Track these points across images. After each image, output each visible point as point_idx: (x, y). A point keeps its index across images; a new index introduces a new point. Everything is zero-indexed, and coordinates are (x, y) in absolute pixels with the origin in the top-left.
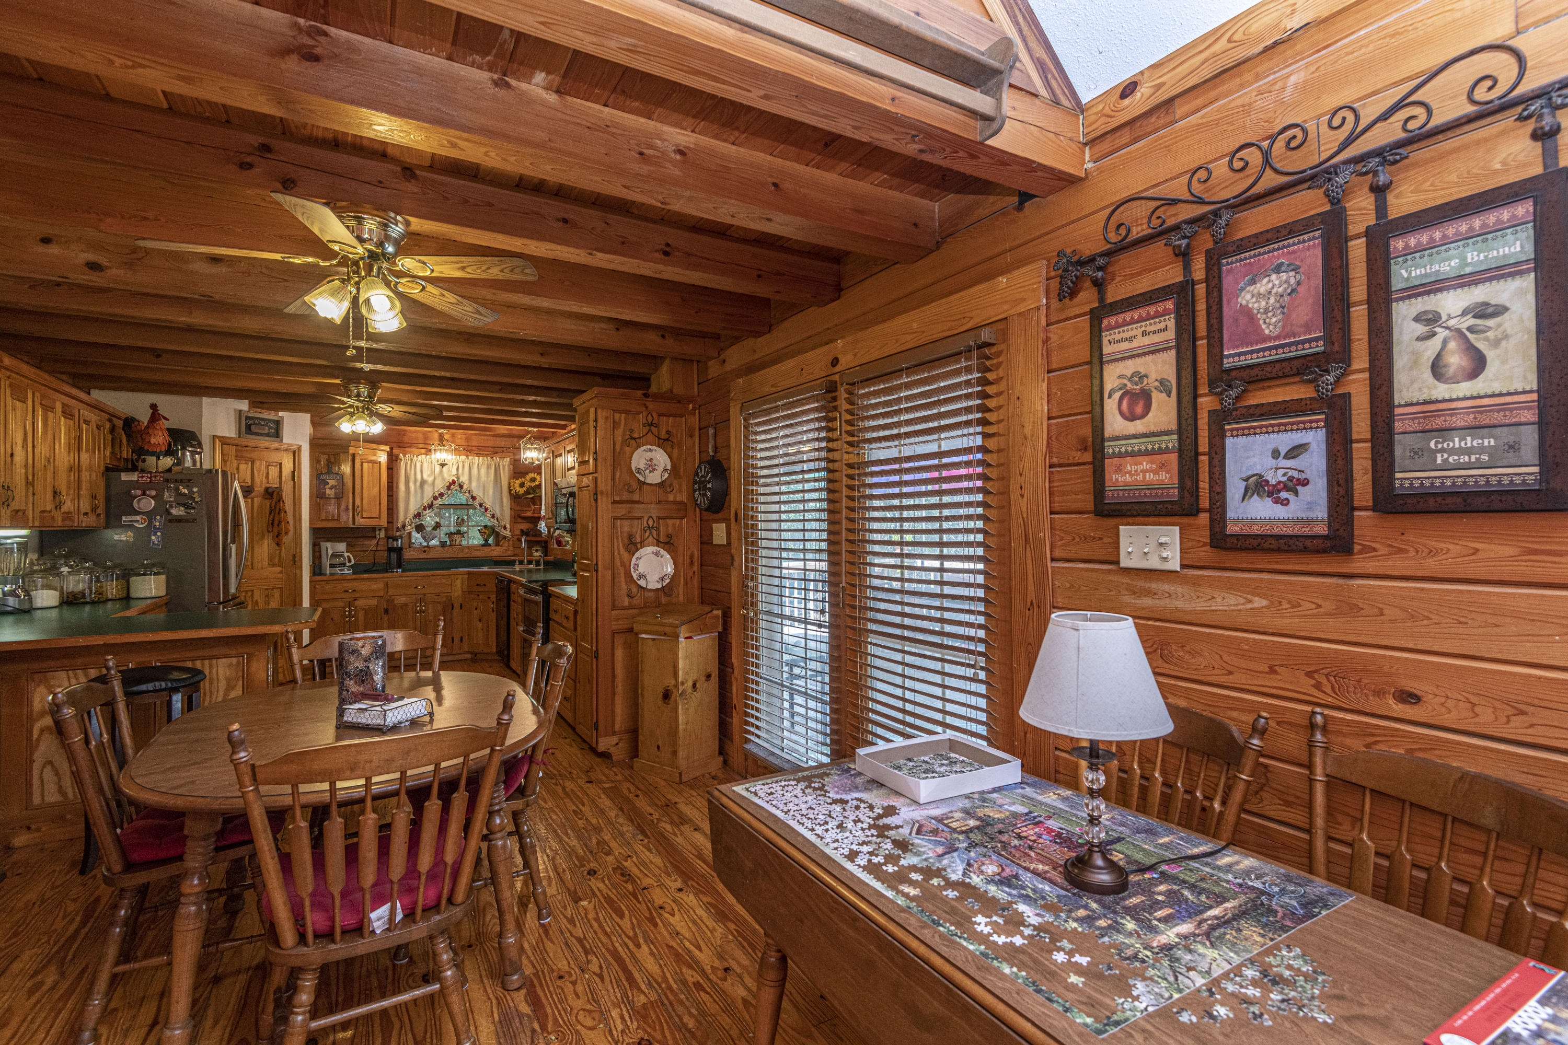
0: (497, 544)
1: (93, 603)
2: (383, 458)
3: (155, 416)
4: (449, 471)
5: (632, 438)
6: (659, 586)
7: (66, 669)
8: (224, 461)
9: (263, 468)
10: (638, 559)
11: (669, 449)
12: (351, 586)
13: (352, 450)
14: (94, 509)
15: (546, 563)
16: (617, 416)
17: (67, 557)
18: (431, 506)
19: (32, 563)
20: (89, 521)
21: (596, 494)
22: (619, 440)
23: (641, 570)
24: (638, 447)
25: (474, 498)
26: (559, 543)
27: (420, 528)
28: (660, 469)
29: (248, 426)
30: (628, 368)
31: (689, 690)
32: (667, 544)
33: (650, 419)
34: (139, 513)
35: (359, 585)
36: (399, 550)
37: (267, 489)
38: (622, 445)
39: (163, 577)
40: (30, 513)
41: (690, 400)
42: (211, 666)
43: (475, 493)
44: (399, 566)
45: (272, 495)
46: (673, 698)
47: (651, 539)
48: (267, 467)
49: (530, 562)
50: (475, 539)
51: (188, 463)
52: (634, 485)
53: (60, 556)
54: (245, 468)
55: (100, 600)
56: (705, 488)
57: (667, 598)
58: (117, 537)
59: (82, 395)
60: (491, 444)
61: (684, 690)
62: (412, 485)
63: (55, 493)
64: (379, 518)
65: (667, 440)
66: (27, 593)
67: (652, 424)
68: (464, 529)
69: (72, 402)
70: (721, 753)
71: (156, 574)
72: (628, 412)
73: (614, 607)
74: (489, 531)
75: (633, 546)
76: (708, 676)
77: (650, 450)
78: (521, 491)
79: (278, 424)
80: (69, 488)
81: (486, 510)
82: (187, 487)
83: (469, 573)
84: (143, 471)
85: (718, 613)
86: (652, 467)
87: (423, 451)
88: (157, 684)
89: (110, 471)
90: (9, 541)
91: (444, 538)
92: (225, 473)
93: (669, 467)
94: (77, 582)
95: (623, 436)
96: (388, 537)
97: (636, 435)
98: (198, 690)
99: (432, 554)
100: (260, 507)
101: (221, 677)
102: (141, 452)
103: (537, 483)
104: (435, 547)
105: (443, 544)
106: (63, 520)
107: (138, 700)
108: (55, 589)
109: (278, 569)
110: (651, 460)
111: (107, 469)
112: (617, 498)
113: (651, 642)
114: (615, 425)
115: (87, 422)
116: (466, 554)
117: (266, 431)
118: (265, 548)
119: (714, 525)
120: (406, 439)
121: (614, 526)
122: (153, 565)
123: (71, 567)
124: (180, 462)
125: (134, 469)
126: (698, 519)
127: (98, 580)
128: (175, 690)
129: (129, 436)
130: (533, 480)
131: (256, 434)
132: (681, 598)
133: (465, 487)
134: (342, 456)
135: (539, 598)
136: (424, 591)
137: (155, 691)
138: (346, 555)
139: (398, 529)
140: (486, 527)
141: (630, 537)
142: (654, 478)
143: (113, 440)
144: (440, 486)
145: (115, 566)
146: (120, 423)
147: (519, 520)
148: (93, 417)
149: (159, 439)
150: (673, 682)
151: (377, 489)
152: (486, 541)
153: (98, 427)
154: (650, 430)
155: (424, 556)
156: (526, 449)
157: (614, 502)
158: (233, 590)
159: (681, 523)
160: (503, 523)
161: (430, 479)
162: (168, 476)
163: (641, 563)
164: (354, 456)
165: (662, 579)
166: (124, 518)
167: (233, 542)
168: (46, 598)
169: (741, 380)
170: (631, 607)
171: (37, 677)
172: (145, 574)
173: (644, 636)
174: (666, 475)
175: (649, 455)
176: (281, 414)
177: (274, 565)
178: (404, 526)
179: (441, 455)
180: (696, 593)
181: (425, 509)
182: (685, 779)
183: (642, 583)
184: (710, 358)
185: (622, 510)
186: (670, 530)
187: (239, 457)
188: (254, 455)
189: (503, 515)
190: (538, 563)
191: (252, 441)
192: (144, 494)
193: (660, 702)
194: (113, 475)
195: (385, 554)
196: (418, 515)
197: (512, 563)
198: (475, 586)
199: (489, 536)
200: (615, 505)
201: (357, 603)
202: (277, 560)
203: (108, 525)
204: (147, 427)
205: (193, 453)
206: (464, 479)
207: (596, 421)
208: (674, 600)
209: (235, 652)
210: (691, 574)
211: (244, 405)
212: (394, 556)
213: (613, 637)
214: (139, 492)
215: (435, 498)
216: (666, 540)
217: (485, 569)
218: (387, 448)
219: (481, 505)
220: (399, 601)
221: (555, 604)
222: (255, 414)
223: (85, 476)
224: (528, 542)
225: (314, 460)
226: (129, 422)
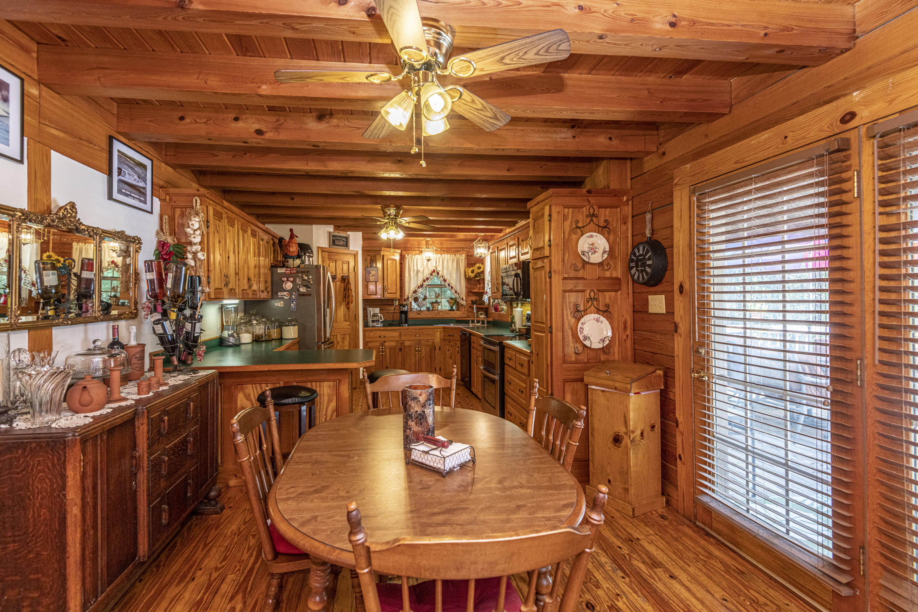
0: (458, 309)
1: (266, 341)
2: (397, 257)
3: (292, 236)
4: (432, 264)
5: (577, 227)
6: (601, 346)
7: (252, 383)
8: (323, 261)
9: (341, 265)
10: (582, 324)
11: (606, 235)
12: (382, 333)
13: (382, 253)
14: (266, 288)
15: (488, 322)
16: (566, 210)
17: (255, 315)
18: (422, 286)
19: (241, 319)
20: (264, 295)
21: (550, 272)
22: (567, 229)
23: (585, 332)
24: (582, 235)
25: (445, 280)
26: (496, 309)
27: (416, 300)
28: (600, 251)
29: (334, 241)
30: (570, 174)
31: (638, 438)
32: (606, 312)
33: (592, 211)
34: (285, 291)
35: (388, 334)
36: (406, 313)
37: (343, 277)
38: (570, 233)
39: (297, 327)
40: (237, 291)
41: (624, 192)
42: (320, 386)
43: (446, 277)
44: (406, 323)
45: (345, 280)
46: (624, 443)
47: (593, 307)
48: (342, 264)
49: (478, 322)
50: (445, 306)
51: (307, 263)
52: (580, 265)
53: (252, 315)
54: (332, 265)
55: (269, 340)
56: (644, 265)
57: (605, 356)
58: (276, 304)
59: (261, 225)
60: (454, 246)
61: (634, 438)
62: (412, 273)
63: (249, 279)
64: (396, 293)
65: (605, 227)
66: (238, 334)
67: (593, 215)
68: (439, 300)
69: (256, 229)
70: (663, 494)
71: (294, 325)
72: (574, 207)
73: (565, 362)
74: (454, 302)
75: (579, 314)
76: (653, 427)
77: (592, 236)
78: (472, 275)
79: (347, 238)
80: (255, 277)
81: (452, 288)
82: (306, 276)
83: (444, 328)
84: (287, 267)
85: (660, 372)
86: (593, 250)
87: (417, 252)
88: (294, 399)
89: (273, 267)
90: (230, 306)
91: (429, 305)
92: (323, 267)
93: (607, 249)
94: (260, 329)
95: (571, 225)
96: (400, 305)
97: (580, 225)
98: (314, 404)
99: (423, 316)
100: (340, 287)
101: (325, 393)
102: (286, 256)
103: (481, 270)
104: (424, 311)
105: (428, 309)
106: (253, 294)
107: (284, 409)
108: (250, 333)
109: (348, 323)
110: (593, 244)
111: (272, 267)
112: (566, 276)
113: (601, 393)
114: (565, 218)
115: (262, 240)
116: (441, 315)
117: (342, 243)
118: (342, 310)
119: (650, 297)
120: (409, 245)
121: (564, 297)
122: (292, 320)
123: (257, 321)
124: (303, 262)
125: (284, 266)
126: (631, 292)
127: (268, 329)
128: (302, 404)
129: (281, 247)
130: (479, 268)
131: (337, 245)
132: (616, 357)
133: (440, 274)
134: (378, 257)
135: (497, 348)
136: (420, 338)
137: (293, 404)
138: (379, 315)
139: (405, 300)
140: (451, 299)
141: (576, 306)
142: (596, 258)
143: (274, 250)
144: (427, 273)
145: (276, 320)
146: (277, 241)
147: (470, 294)
148: (266, 237)
149: (294, 249)
150: (624, 430)
151: (394, 276)
152: (452, 307)
153: (268, 243)
154: (592, 220)
155: (418, 316)
156: (477, 247)
157: (564, 279)
158: (328, 335)
159: (616, 295)
160: (461, 296)
161: (421, 270)
162: (298, 269)
163: (585, 327)
164: (383, 256)
165: (603, 340)
166: (279, 294)
167: (328, 307)
168: (246, 338)
169: (688, 166)
170: (577, 362)
171: (239, 387)
172: (288, 326)
173: (593, 387)
174: (606, 256)
175: (591, 240)
176: (348, 233)
177: (345, 321)
178: (408, 298)
179: (428, 254)
180: (630, 353)
181: (419, 288)
182: (637, 513)
183: (587, 343)
184: (648, 153)
185: (570, 285)
186: (607, 301)
187: (330, 259)
188: (336, 257)
189: (461, 291)
190: (483, 323)
191: (336, 249)
192: (288, 280)
193: (610, 444)
194: (274, 269)
195: (398, 315)
196: (415, 292)
197: (467, 322)
198: (448, 336)
199: (453, 305)
200: (565, 281)
201: (386, 344)
202: (347, 318)
203: (272, 298)
204: (289, 242)
205: (309, 257)
206: (439, 269)
207: (550, 215)
208: (611, 358)
209: (332, 378)
210: (625, 337)
211: (331, 228)
212: (403, 316)
213: (564, 385)
214: (285, 279)
215: (424, 281)
216: (605, 309)
217: (452, 325)
218: (399, 251)
219: (449, 285)
220: (407, 343)
221: (508, 353)
222: (337, 234)
223: (262, 271)
224: (477, 308)
225: (365, 260)
226: (281, 240)
